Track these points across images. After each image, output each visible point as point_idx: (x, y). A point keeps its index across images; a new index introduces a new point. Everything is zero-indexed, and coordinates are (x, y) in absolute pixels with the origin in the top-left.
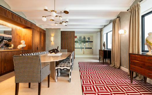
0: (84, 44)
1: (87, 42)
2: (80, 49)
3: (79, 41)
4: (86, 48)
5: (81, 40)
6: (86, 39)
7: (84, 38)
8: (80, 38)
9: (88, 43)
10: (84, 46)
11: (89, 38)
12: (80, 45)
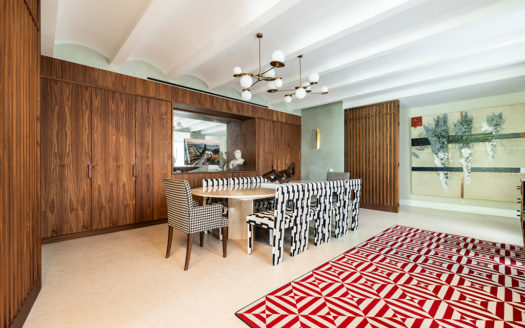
0: (466, 151)
1: (485, 138)
2: (442, 173)
3: (432, 139)
4: (474, 170)
5: (446, 131)
6: (475, 125)
7: (466, 121)
8: (437, 125)
9: (488, 145)
10: (462, 161)
11: (496, 120)
12: (441, 155)
